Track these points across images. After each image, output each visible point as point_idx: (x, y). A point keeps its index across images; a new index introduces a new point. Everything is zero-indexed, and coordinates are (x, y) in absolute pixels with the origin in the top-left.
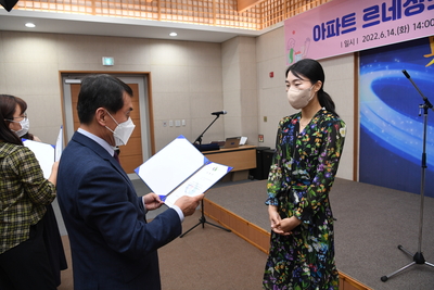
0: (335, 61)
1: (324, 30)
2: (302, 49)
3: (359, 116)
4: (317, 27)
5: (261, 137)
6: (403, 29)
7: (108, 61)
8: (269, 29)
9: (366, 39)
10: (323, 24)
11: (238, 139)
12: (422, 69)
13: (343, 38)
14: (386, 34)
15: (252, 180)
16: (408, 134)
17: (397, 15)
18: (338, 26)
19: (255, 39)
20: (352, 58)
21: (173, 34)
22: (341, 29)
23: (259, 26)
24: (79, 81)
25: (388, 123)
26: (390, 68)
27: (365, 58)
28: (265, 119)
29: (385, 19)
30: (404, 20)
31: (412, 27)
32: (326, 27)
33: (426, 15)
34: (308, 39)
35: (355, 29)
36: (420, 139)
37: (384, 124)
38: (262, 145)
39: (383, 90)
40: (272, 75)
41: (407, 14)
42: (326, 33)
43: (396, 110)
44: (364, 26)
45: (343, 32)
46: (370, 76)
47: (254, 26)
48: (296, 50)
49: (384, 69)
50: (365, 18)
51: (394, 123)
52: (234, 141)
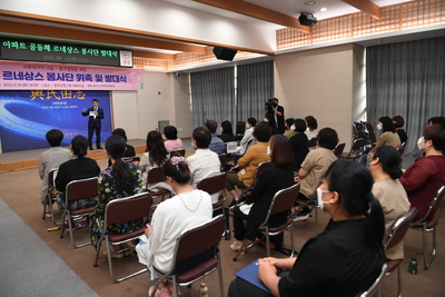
6: (25, 85)
9: (5, 85)
12: (29, 101)
14: (16, 85)
17: (21, 78)
26: (14, 99)
29: (15, 79)
30: (25, 81)
31: (29, 85)
33: (34, 82)
41: (26, 79)
44: (3, 79)
46: (4, 102)
50: (4, 76)
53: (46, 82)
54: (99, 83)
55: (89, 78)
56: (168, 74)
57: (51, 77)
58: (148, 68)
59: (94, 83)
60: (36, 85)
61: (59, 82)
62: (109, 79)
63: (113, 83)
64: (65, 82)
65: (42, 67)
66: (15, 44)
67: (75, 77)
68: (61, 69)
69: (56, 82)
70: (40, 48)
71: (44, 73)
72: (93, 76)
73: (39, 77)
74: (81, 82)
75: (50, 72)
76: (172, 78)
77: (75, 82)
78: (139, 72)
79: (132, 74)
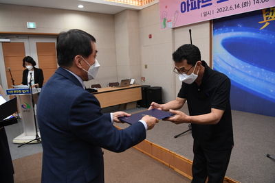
0: (196, 26)
1: (188, 5)
2: (173, 18)
3: (213, 63)
4: (184, 3)
5: (143, 78)
6: (246, 4)
7: (31, 25)
8: (148, 5)
9: (219, 10)
10: (188, 1)
11: (129, 81)
12: (257, 31)
13: (202, 10)
14: (234, 7)
15: (139, 108)
16: (247, 74)
18: (199, 2)
19: (138, 12)
20: (208, 24)
21: (81, 6)
22: (201, 4)
23: (140, 4)
24: (8, 40)
25: (233, 67)
26: (235, 31)
27: (217, 24)
28: (146, 67)
31: (252, 2)
32: (190, 3)
34: (177, 12)
35: (211, 4)
36: (255, 78)
37: (230, 68)
38: (144, 84)
39: (229, 46)
40: (150, 37)
42: (190, 7)
43: (239, 59)
44: (218, 2)
45: (202, 6)
46: (221, 36)
47: (137, 3)
48: (168, 19)
49: (230, 31)
51: (237, 67)
52: (126, 82)
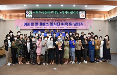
1: (27, 24)
4: (25, 23)
6: (42, 27)
8: (9, 20)
9: (36, 27)
14: (39, 27)
17: (41, 25)
18: (30, 24)
19: (4, 21)
22: (31, 25)
27: (34, 30)
29: (39, 25)
30: (42, 26)
35: (33, 25)
41: (43, 25)
42: (27, 25)
48: (19, 26)
50: (36, 24)
53: (50, 26)
54: (71, 26)
55: (66, 24)
56: (105, 21)
57: (51, 24)
58: (94, 19)
59: (69, 26)
60: (46, 27)
61: (55, 26)
62: (75, 24)
63: (77, 26)
64: (57, 26)
65: (48, 20)
66: (37, 12)
67: (61, 24)
68: (55, 21)
69: (53, 26)
70: (46, 13)
71: (49, 23)
72: (68, 23)
73: (47, 24)
74: (63, 26)
75: (51, 22)
76: (107, 23)
77: (61, 26)
78: (89, 21)
79: (86, 22)
